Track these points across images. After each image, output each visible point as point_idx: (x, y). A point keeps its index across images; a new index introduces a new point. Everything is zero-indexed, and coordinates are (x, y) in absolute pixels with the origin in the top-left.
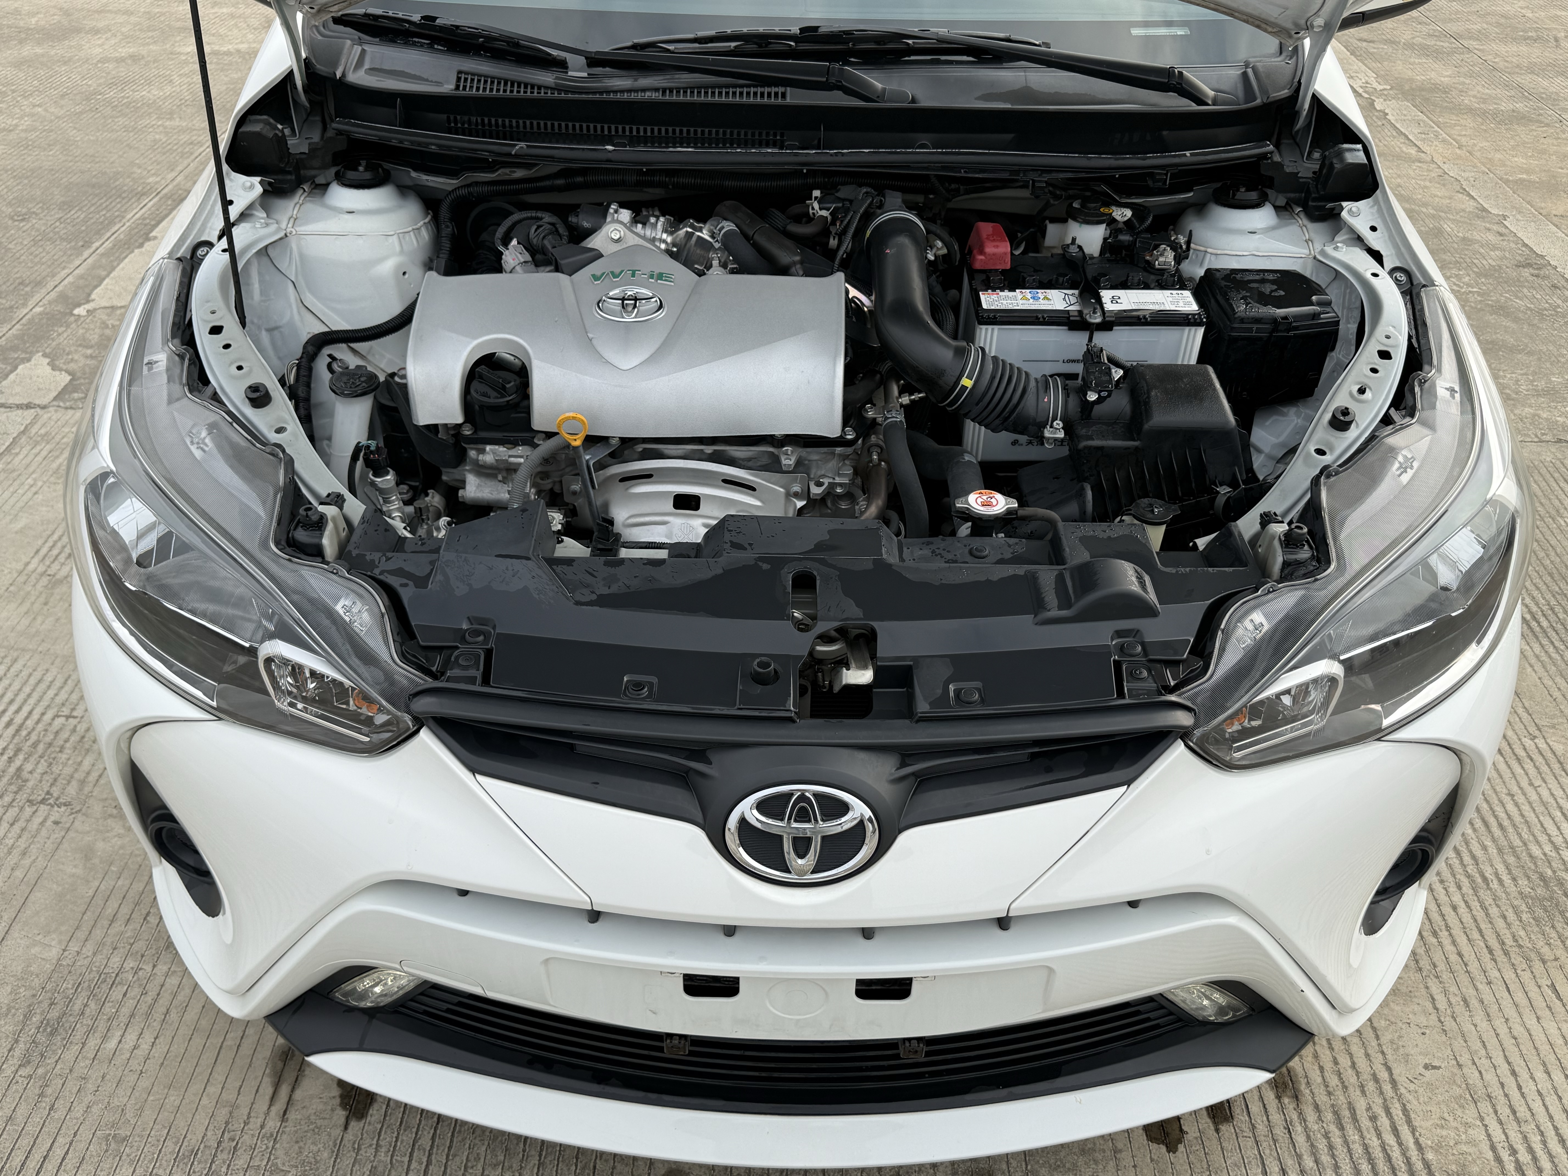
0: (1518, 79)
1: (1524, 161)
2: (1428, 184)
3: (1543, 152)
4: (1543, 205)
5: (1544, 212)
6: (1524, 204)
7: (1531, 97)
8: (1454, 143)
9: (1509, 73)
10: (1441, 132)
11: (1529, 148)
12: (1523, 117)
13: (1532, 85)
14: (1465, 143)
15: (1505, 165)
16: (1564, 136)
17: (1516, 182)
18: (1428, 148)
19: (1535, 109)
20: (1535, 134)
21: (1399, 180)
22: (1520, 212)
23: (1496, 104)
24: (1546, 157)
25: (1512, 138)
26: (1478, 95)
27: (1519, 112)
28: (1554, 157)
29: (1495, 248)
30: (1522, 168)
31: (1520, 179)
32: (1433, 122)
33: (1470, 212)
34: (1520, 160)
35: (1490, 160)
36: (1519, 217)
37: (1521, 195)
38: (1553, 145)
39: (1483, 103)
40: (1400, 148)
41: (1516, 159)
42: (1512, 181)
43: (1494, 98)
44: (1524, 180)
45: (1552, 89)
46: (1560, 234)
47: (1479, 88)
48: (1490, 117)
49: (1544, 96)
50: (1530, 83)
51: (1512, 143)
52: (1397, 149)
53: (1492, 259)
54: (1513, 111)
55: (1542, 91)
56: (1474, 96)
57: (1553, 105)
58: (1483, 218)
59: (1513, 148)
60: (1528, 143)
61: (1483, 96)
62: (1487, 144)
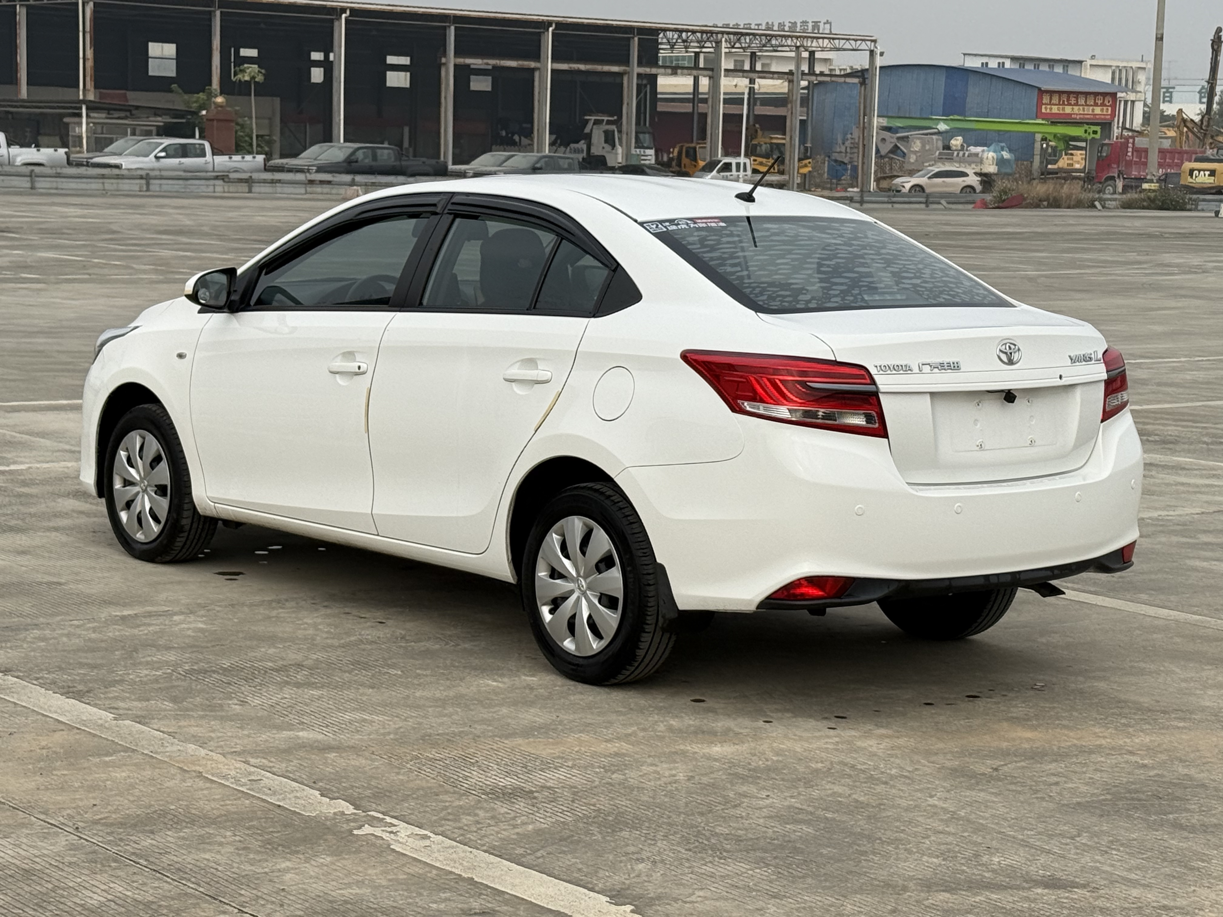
0: (166, 887)
1: (113, 774)
2: (213, 735)
3: (92, 788)
4: (77, 737)
5: (76, 731)
6: (98, 733)
7: (133, 858)
8: (210, 777)
9: (186, 894)
10: (234, 786)
11: (111, 790)
12: (135, 826)
13: (140, 879)
14: (197, 780)
15: (135, 765)
16: (69, 811)
17: (115, 752)
18: (238, 765)
19: (121, 840)
20: (110, 808)
21: (246, 732)
22: (101, 725)
23: (183, 838)
24: (86, 784)
25: (139, 798)
26: (217, 848)
27: (144, 831)
28: (76, 785)
29: (116, 698)
30: (113, 767)
31: (111, 755)
32: (253, 796)
33: (154, 719)
34: (119, 774)
35: (155, 768)
36: (100, 722)
37: (105, 742)
38: (81, 800)
39: (202, 836)
40: (272, 762)
41: (124, 774)
42: (120, 752)
43: (189, 846)
44: (106, 755)
45: (104, 877)
46: (54, 716)
47: (223, 860)
48: (182, 818)
49: (113, 864)
50: (144, 884)
51: (136, 792)
52: (273, 759)
53: (115, 691)
54: (152, 832)
55: (120, 873)
56: (221, 844)
57: (95, 852)
58: (137, 717)
59: (133, 786)
60: (116, 795)
61: (208, 847)
62: (168, 784)
